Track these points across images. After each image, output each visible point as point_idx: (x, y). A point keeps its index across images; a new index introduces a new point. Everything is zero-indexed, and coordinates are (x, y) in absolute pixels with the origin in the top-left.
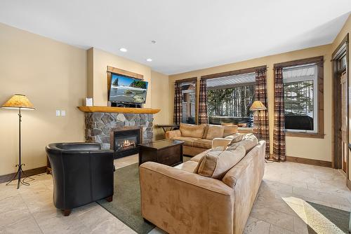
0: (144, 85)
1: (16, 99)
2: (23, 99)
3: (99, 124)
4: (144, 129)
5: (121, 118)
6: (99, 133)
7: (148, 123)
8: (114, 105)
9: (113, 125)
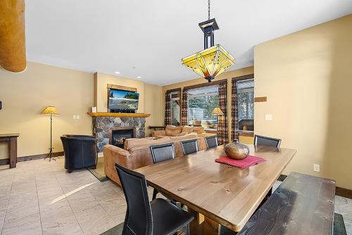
0: (136, 97)
1: (49, 109)
2: (53, 109)
3: (101, 125)
4: (137, 129)
5: (118, 120)
6: (101, 130)
7: (140, 124)
8: (113, 111)
9: (111, 126)
